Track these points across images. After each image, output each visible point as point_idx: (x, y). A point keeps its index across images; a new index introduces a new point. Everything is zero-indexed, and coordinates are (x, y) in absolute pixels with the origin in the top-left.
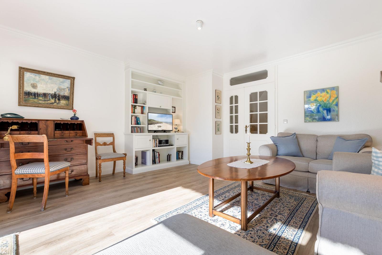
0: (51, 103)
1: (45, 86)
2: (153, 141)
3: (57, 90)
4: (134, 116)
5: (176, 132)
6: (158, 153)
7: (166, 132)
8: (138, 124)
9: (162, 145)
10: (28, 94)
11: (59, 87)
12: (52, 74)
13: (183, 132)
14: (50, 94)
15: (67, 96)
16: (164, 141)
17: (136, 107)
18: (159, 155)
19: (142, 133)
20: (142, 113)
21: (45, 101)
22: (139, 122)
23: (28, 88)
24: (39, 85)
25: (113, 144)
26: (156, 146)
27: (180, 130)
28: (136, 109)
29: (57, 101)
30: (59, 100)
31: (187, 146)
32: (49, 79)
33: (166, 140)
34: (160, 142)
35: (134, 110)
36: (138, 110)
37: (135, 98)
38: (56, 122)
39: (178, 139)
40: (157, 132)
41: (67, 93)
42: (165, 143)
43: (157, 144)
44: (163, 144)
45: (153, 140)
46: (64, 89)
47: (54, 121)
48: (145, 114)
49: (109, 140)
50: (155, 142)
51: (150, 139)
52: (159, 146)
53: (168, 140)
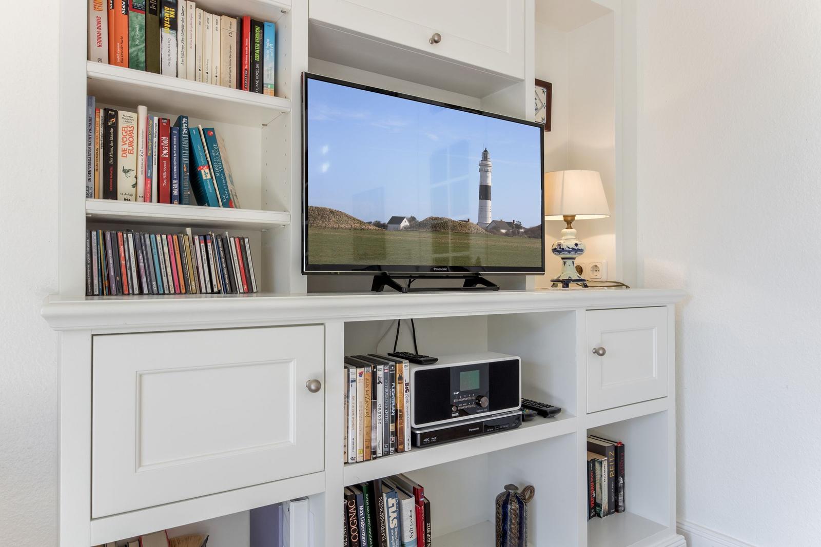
2: (359, 389)
4: (142, 110)
5: (566, 283)
6: (409, 505)
7: (490, 286)
8: (201, 199)
9: (456, 421)
13: (620, 285)
16: (471, 382)
17: (166, 14)
18: (424, 514)
19: (249, 291)
26: (394, 446)
27: (596, 268)
28: (166, 34)
31: (669, 405)
33: (494, 368)
39: (600, 352)
40: (399, 289)
42: (485, 401)
43: (396, 417)
44: (463, 413)
45: (349, 381)
48: (276, 93)
50: (374, 397)
51: (314, 370)
52: (423, 436)
53: (517, 361)
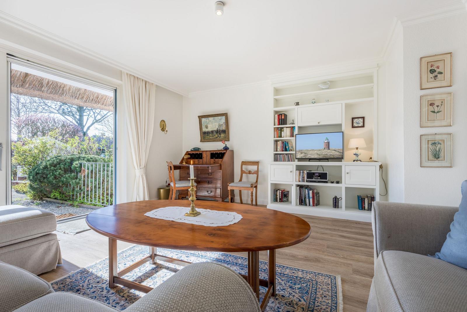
0: (216, 138)
1: (211, 125)
3: (218, 127)
4: (280, 141)
6: (311, 191)
9: (313, 180)
10: (205, 133)
11: (219, 124)
12: (213, 115)
13: (376, 161)
14: (214, 131)
15: (224, 130)
16: (317, 175)
17: (282, 130)
18: (314, 194)
19: (292, 161)
20: (292, 135)
21: (213, 136)
22: (287, 147)
23: (204, 130)
24: (209, 126)
25: (257, 172)
26: (303, 181)
29: (219, 135)
30: (220, 134)
31: (377, 188)
32: (213, 119)
33: (323, 173)
34: (310, 176)
35: (279, 133)
36: (286, 133)
37: (280, 118)
38: (211, 152)
39: (348, 173)
41: (224, 128)
42: (319, 178)
43: (304, 177)
44: (315, 179)
45: (296, 172)
46: (222, 125)
47: (210, 151)
49: (254, 168)
50: (300, 174)
51: (292, 170)
52: (308, 181)
53: (327, 173)
